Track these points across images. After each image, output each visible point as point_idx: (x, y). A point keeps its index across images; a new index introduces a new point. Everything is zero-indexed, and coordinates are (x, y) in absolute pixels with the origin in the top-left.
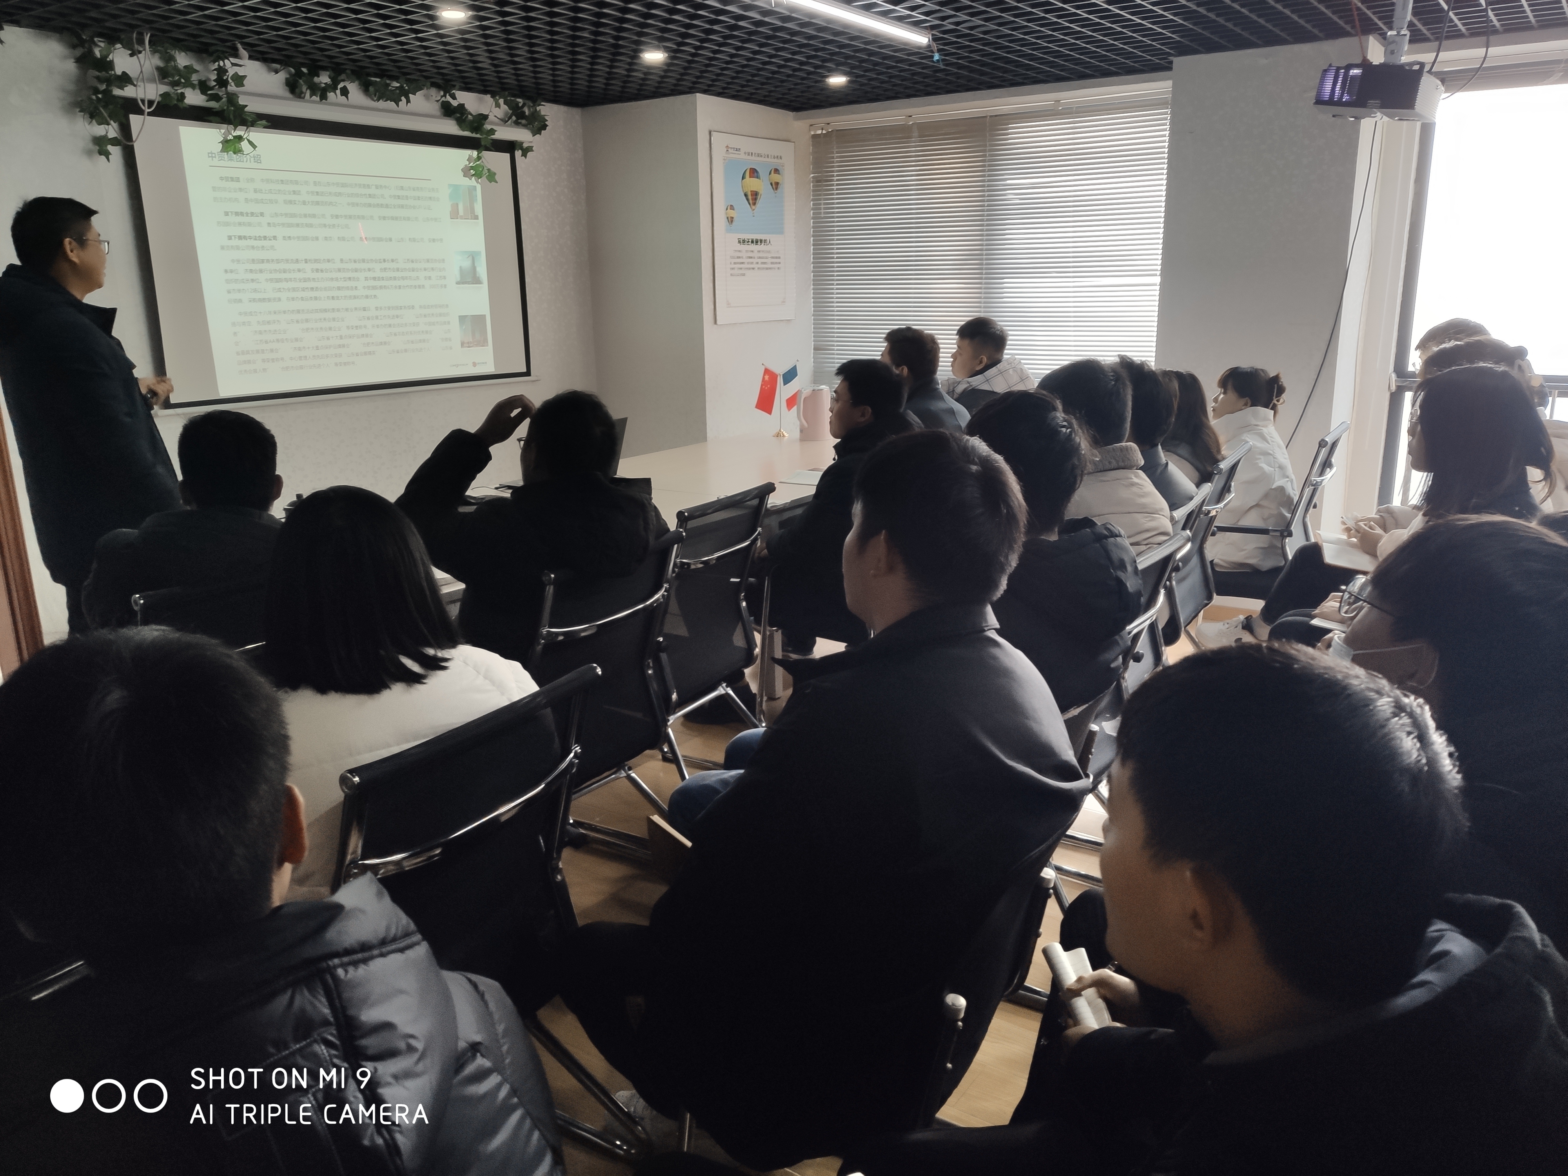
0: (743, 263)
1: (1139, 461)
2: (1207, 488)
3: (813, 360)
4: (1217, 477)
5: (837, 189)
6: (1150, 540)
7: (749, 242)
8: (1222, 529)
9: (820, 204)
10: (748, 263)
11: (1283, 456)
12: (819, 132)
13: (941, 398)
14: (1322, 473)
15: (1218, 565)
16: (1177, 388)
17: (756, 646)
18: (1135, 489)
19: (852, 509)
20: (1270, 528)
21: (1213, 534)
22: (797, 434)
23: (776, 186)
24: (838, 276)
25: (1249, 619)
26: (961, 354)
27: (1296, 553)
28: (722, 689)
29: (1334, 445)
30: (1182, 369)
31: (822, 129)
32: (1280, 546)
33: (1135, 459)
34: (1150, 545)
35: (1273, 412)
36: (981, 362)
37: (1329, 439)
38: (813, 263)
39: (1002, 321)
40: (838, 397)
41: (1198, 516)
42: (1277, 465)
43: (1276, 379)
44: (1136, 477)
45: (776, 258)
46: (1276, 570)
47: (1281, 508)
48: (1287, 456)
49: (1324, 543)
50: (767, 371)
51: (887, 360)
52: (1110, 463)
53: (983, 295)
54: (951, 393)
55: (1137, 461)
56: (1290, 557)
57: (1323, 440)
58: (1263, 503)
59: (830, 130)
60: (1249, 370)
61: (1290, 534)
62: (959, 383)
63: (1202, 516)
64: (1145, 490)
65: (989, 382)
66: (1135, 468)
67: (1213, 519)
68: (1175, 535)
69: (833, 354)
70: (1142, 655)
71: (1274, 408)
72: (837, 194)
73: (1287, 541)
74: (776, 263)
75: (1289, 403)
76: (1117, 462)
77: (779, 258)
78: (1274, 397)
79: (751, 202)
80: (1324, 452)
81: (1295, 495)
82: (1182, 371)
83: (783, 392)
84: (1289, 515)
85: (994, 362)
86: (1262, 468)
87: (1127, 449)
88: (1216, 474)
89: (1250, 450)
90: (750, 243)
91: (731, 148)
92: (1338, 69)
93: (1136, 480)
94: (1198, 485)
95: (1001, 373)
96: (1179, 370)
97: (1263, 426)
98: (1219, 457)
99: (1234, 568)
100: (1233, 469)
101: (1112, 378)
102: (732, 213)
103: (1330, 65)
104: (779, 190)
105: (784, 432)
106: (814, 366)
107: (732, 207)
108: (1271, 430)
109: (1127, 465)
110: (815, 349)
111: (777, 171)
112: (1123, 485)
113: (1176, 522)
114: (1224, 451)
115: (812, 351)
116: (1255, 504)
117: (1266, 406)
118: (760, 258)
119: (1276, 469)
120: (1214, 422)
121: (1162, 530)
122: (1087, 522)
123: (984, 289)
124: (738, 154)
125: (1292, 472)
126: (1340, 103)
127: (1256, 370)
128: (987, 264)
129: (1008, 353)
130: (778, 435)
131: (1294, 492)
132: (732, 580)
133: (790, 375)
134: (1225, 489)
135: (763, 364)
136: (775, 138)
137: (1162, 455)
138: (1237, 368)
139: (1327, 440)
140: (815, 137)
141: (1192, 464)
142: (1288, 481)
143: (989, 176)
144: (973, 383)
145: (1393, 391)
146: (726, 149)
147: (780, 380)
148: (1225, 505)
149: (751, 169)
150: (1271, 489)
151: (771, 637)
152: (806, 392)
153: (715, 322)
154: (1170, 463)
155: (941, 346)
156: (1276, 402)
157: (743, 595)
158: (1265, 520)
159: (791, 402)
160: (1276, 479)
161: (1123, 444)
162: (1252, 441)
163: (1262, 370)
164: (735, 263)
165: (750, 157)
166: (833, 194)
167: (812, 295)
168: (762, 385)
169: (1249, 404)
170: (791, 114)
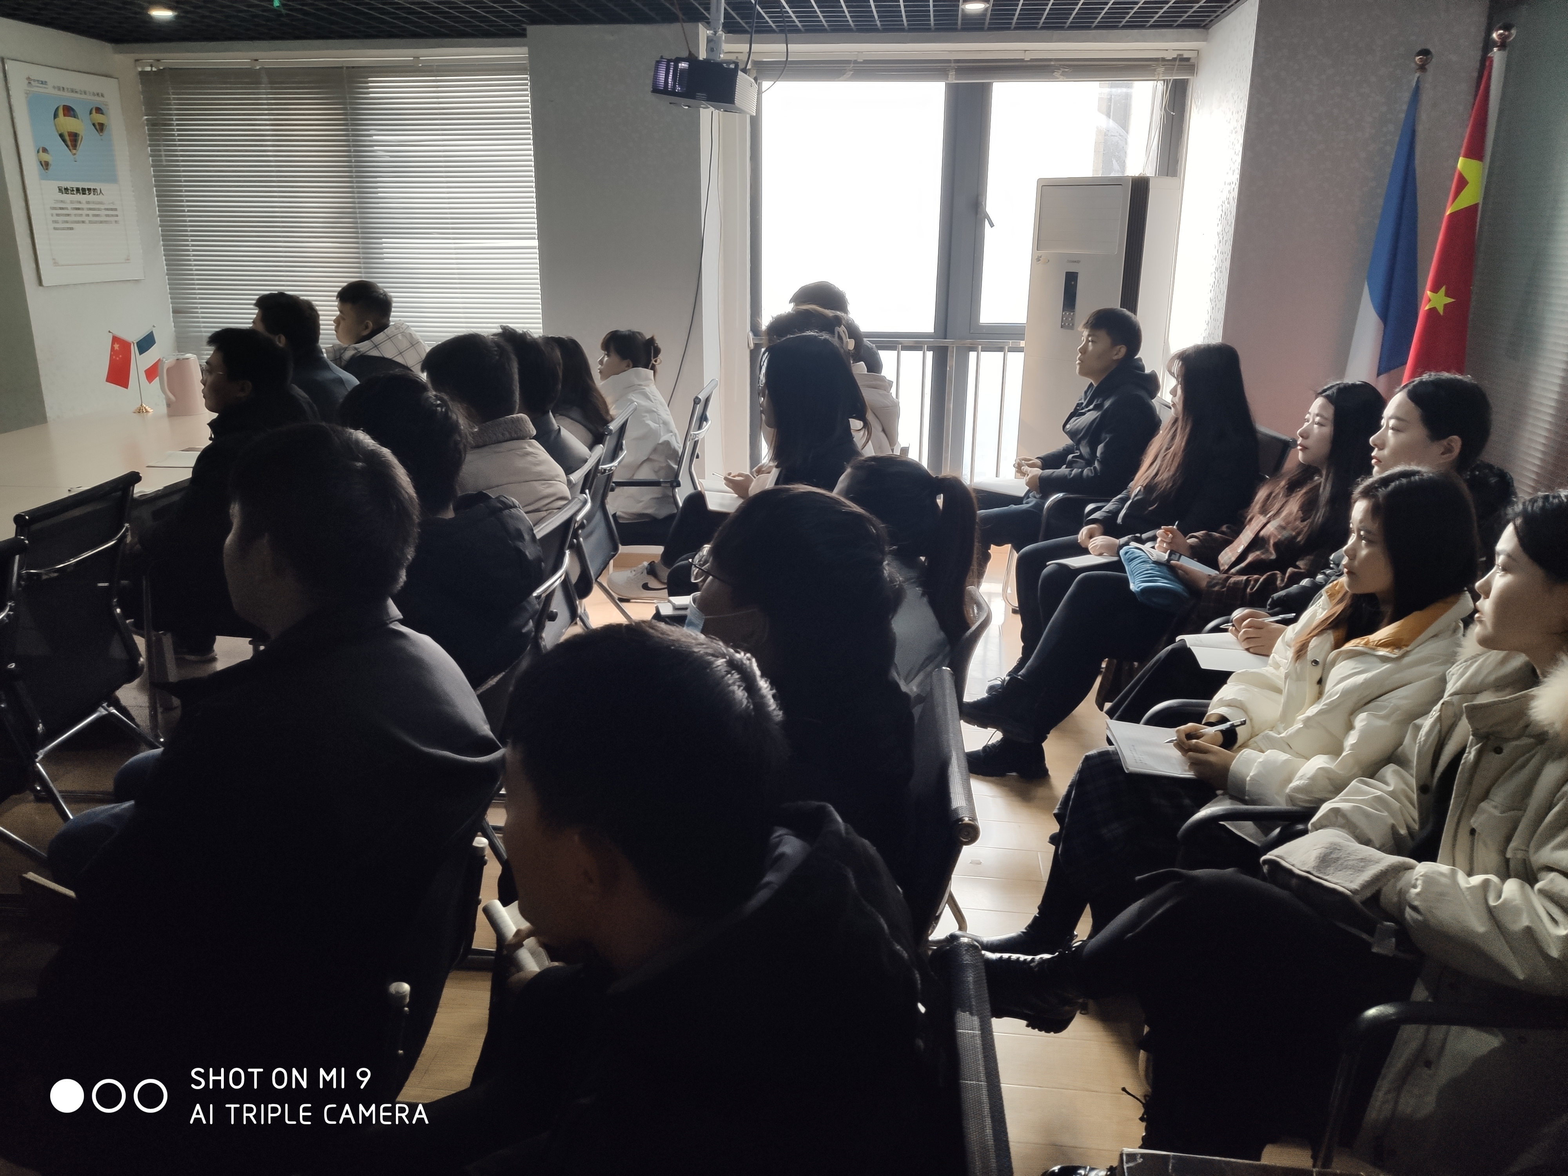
0: (68, 215)
1: (531, 432)
2: (600, 450)
3: (173, 324)
4: (608, 437)
5: (179, 135)
6: (551, 506)
7: (73, 190)
8: (620, 484)
9: (160, 151)
10: (75, 215)
11: (665, 413)
12: (148, 69)
13: (326, 367)
14: (700, 428)
15: (620, 517)
16: (560, 357)
17: (140, 655)
18: (529, 458)
19: (229, 509)
20: (661, 480)
21: (613, 490)
22: (164, 409)
23: (100, 128)
24: (191, 231)
25: (652, 564)
26: (344, 319)
27: (684, 501)
28: (102, 710)
29: (707, 400)
30: (563, 334)
31: (151, 66)
32: (671, 495)
33: (527, 430)
34: (550, 511)
35: (652, 371)
36: (367, 327)
37: (702, 397)
38: (160, 216)
39: (385, 284)
40: (209, 368)
41: (595, 476)
42: (661, 422)
43: (652, 341)
44: (530, 446)
45: (112, 209)
46: (671, 517)
47: (669, 461)
48: (669, 413)
49: (706, 492)
50: (115, 339)
51: (261, 328)
52: (503, 434)
53: (361, 256)
54: (338, 360)
55: (529, 431)
56: (681, 505)
57: (697, 398)
58: (652, 457)
59: (161, 68)
60: (627, 333)
61: (679, 485)
62: (345, 349)
63: (599, 474)
64: (540, 458)
65: (378, 348)
66: (528, 438)
67: (610, 477)
68: (573, 498)
69: (198, 317)
70: (556, 614)
71: (653, 368)
72: (180, 140)
73: (677, 490)
74: (112, 215)
75: (666, 361)
76: (510, 433)
77: (116, 210)
78: (652, 358)
79: (69, 143)
80: (699, 408)
81: (680, 447)
82: (564, 337)
83: (140, 363)
84: (676, 467)
85: (382, 325)
86: (648, 425)
87: (519, 420)
88: (607, 435)
89: (635, 409)
90: (75, 192)
91: (34, 80)
92: (669, 61)
93: (530, 449)
94: (591, 448)
95: (390, 338)
96: (561, 336)
97: (645, 386)
98: (609, 418)
99: (635, 519)
100: (622, 429)
101: (496, 353)
102: (45, 157)
103: (662, 57)
104: (105, 132)
105: (147, 407)
106: (175, 331)
107: (45, 150)
108: (652, 389)
109: (520, 436)
110: (175, 312)
111: (99, 110)
112: (518, 454)
113: (574, 485)
114: (612, 412)
115: (171, 314)
116: (645, 458)
117: (646, 367)
118: (90, 209)
119: (661, 425)
120: (599, 383)
121: (560, 495)
122: (482, 497)
123: (362, 249)
124: (45, 88)
125: (674, 426)
126: (673, 93)
127: (634, 333)
128: (362, 223)
129: (395, 317)
130: (140, 411)
131: (678, 446)
132: (100, 585)
133: (146, 343)
134: (617, 449)
135: (110, 332)
136: (92, 71)
137: (554, 422)
138: (616, 332)
139: (700, 397)
140: (143, 74)
141: (585, 426)
142: (672, 436)
143: (353, 130)
144: (361, 350)
145: (752, 348)
146: (27, 81)
147: (134, 350)
148: (620, 463)
149: (64, 106)
150: (658, 444)
151: (159, 641)
152: (169, 362)
153: (40, 283)
154: (562, 429)
155: (320, 313)
156: (654, 363)
157: (115, 600)
158: (656, 472)
159: (152, 373)
160: (662, 434)
161: (514, 416)
162: (637, 400)
163: (639, 333)
164: (58, 215)
165: (61, 93)
166: (174, 140)
167: (163, 252)
168: (111, 356)
169: (631, 366)
170: (108, 47)
